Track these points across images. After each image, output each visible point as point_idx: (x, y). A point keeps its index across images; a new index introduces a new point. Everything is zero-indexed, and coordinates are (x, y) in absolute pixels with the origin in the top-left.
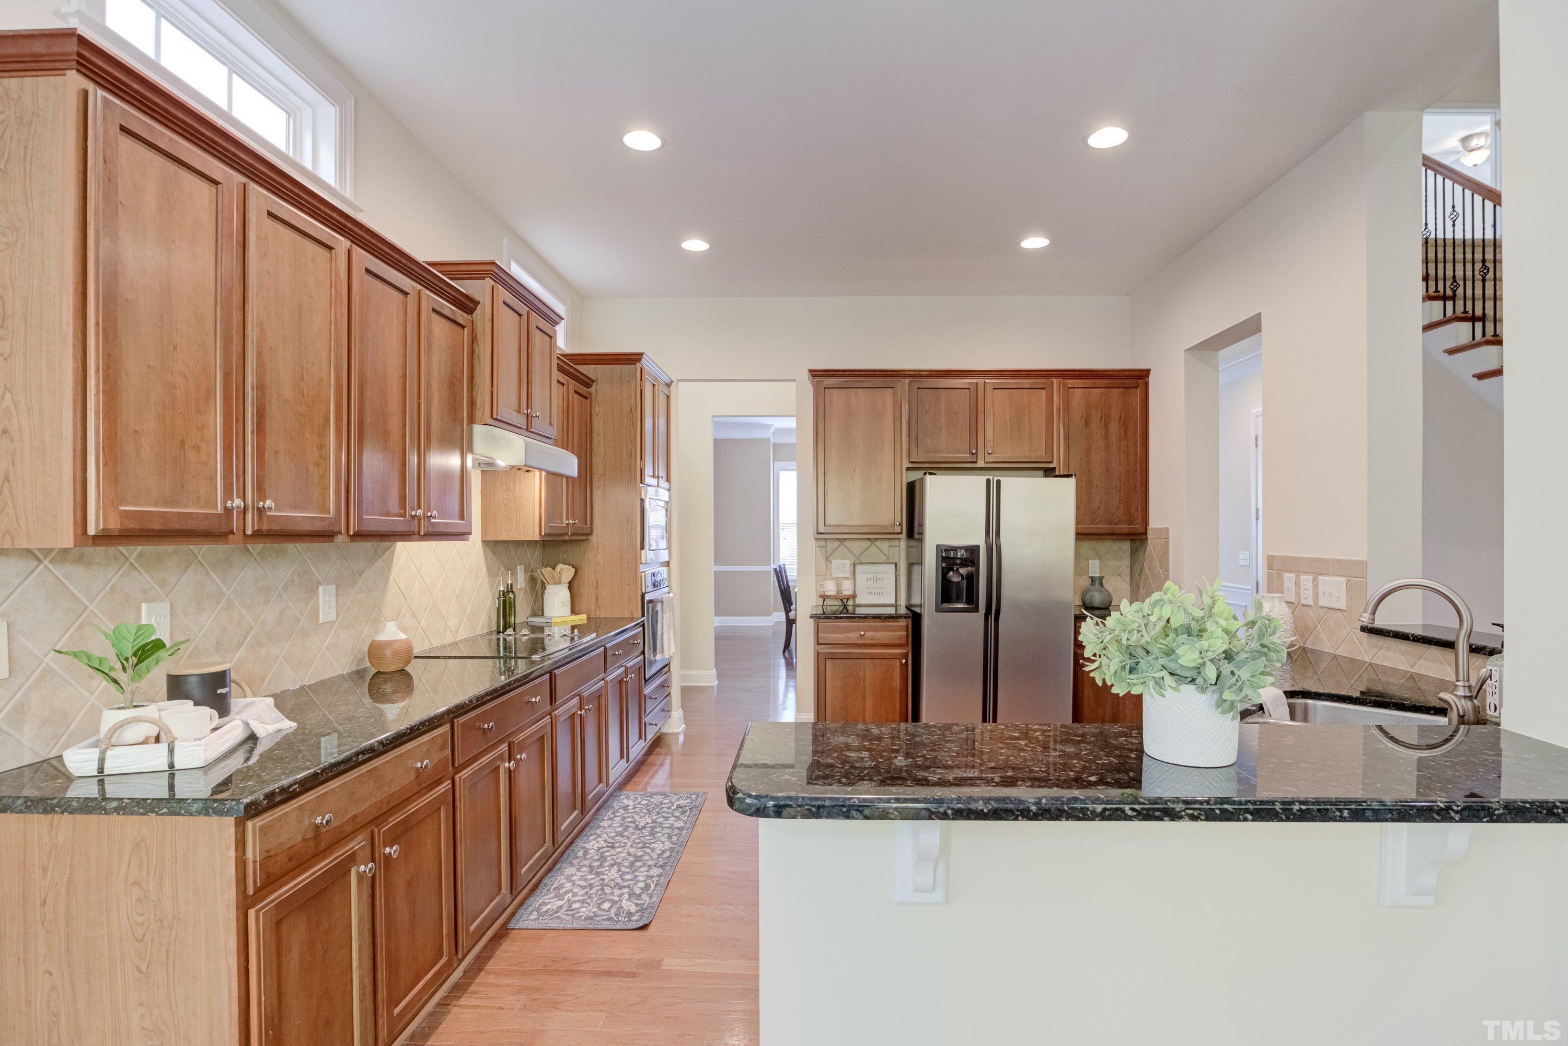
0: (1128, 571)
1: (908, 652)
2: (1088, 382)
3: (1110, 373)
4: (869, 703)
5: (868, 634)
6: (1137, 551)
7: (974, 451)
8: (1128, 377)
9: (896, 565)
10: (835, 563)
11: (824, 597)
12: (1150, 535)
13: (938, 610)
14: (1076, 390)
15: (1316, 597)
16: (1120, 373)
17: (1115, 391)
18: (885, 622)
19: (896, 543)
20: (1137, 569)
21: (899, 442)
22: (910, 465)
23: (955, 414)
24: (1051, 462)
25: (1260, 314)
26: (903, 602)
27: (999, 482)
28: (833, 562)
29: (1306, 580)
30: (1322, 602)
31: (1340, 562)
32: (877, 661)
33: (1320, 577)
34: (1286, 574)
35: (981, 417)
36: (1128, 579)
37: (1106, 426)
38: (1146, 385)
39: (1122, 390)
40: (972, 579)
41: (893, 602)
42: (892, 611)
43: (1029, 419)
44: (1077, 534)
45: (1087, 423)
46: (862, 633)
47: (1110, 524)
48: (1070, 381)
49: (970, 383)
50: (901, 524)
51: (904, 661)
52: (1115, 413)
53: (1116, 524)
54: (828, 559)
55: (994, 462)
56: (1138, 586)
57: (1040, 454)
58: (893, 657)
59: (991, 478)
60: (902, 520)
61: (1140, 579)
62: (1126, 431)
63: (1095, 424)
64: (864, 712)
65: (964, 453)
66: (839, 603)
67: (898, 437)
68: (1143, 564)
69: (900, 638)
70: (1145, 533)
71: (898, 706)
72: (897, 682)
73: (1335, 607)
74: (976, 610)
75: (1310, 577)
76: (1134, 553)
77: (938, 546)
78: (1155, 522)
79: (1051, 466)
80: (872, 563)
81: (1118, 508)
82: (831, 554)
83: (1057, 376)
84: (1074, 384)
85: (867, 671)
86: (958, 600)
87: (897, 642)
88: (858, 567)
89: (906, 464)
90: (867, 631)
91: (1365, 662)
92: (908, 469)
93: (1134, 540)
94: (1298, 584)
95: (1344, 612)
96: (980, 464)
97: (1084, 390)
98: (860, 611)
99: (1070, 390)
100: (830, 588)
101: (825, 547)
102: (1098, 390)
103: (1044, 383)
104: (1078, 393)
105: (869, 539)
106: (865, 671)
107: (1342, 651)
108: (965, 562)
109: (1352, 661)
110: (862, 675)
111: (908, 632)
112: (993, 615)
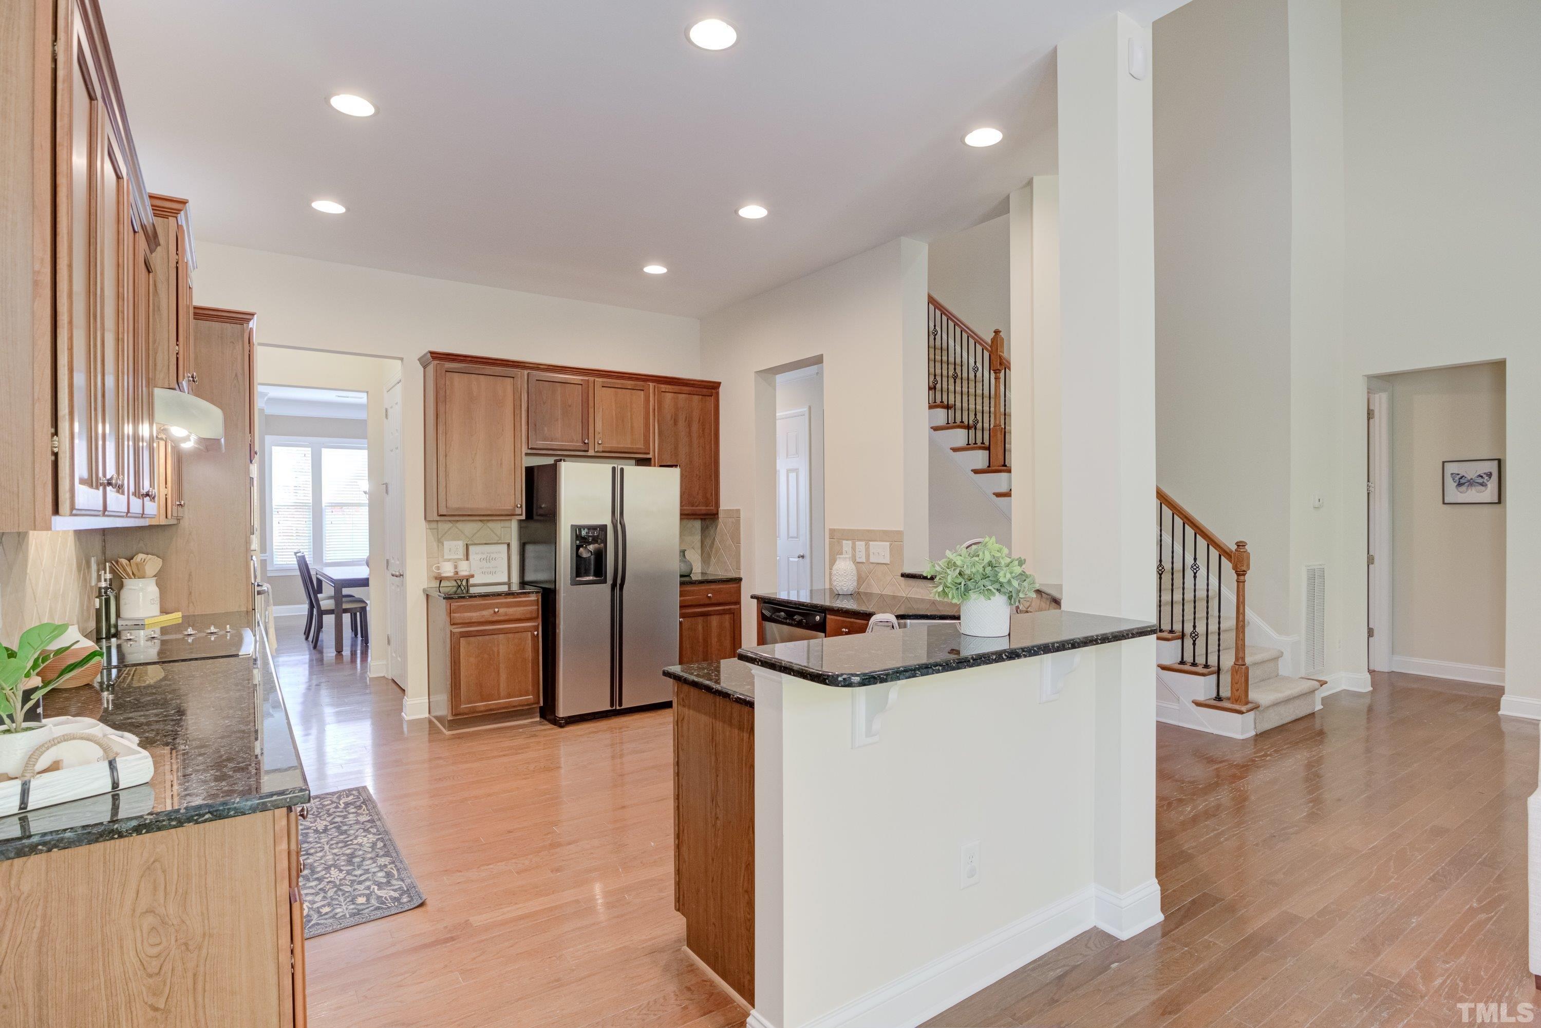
0: (699, 545)
1: (538, 625)
2: (676, 388)
3: (692, 382)
4: (503, 676)
5: (502, 610)
6: (707, 527)
7: (586, 441)
8: (705, 387)
9: (509, 545)
10: (447, 544)
11: (441, 579)
12: (721, 515)
13: (574, 583)
14: (667, 394)
15: (868, 556)
16: (699, 383)
17: (696, 397)
18: (506, 598)
19: (507, 524)
20: (708, 542)
21: (519, 429)
22: (529, 451)
23: (570, 406)
24: (649, 454)
25: (822, 355)
26: (515, 579)
27: (622, 470)
28: (445, 543)
29: (861, 545)
30: (872, 560)
31: (885, 532)
32: (510, 635)
33: (871, 543)
34: (844, 542)
35: (591, 410)
36: (699, 551)
37: (689, 426)
38: (717, 394)
39: (701, 397)
40: (600, 556)
41: (506, 580)
42: (504, 588)
43: (631, 415)
44: (681, 514)
45: (676, 423)
46: (496, 610)
47: (693, 506)
48: (663, 386)
49: (582, 380)
50: (521, 506)
51: (536, 633)
52: (696, 414)
53: (697, 506)
54: (440, 542)
55: (603, 452)
56: (709, 557)
57: (640, 445)
58: (525, 630)
59: (616, 466)
60: (522, 502)
61: (711, 551)
62: (703, 430)
63: (682, 424)
64: (499, 685)
65: (577, 441)
66: (454, 584)
67: (518, 424)
68: (714, 539)
69: (531, 612)
70: (717, 514)
71: (530, 675)
72: (529, 654)
73: (882, 562)
74: (605, 582)
75: (863, 543)
76: (704, 530)
77: (572, 526)
78: (726, 503)
79: (648, 456)
80: (486, 544)
81: (698, 493)
82: (442, 537)
83: (653, 381)
84: (666, 388)
85: (501, 646)
86: (587, 574)
87: (528, 616)
88: (471, 548)
89: (525, 450)
90: (501, 607)
91: (903, 597)
92: (527, 454)
93: (705, 519)
94: (854, 548)
95: (889, 566)
96: (591, 453)
97: (673, 394)
98: (473, 590)
99: (663, 394)
100: (447, 570)
101: (437, 529)
102: (684, 395)
103: (643, 386)
104: (669, 396)
105: (481, 521)
106: (498, 645)
107: (888, 591)
108: (595, 540)
109: (894, 597)
110: (495, 649)
111: (538, 605)
112: (618, 585)
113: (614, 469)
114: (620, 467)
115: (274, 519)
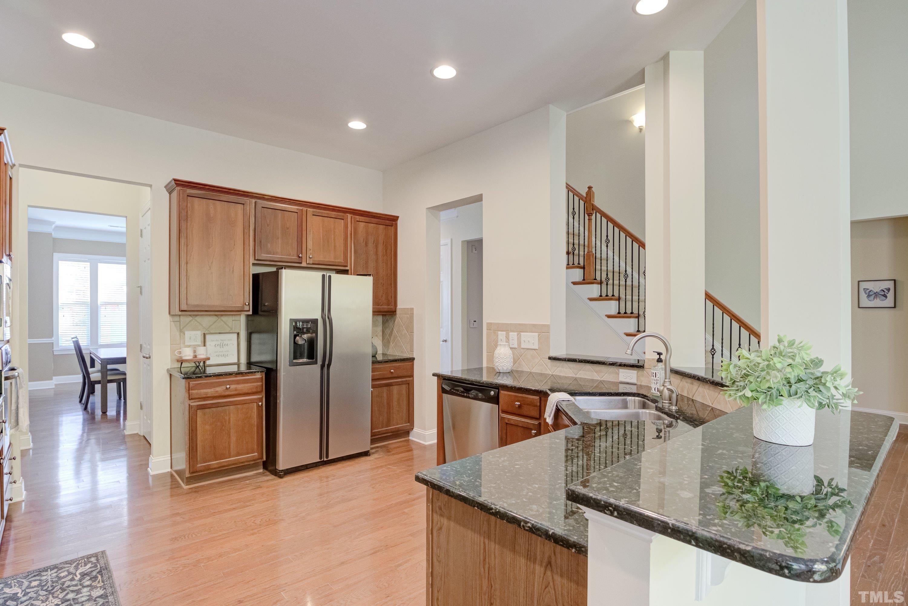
0: (381, 334)
1: (262, 397)
2: (367, 219)
3: (379, 215)
4: (233, 439)
5: (233, 387)
6: (387, 321)
7: (300, 256)
8: (388, 219)
9: (238, 334)
10: (188, 334)
11: (182, 362)
12: (398, 312)
13: (292, 364)
14: (361, 223)
15: (519, 343)
16: (384, 216)
17: (381, 227)
18: (236, 377)
19: (237, 318)
20: (388, 331)
21: (248, 244)
22: (256, 262)
23: (288, 228)
24: (347, 266)
25: (482, 195)
26: (243, 360)
27: (330, 277)
28: (186, 333)
29: (513, 335)
30: (522, 346)
31: (534, 325)
32: (239, 406)
33: (522, 333)
34: (499, 332)
35: (304, 233)
36: (381, 338)
37: (377, 247)
38: (396, 224)
39: (384, 226)
40: (312, 343)
41: (236, 361)
42: (234, 369)
43: (334, 237)
45: (366, 244)
46: (228, 386)
47: (378, 305)
48: (357, 217)
49: (297, 209)
50: (249, 304)
51: (260, 404)
52: (381, 239)
53: (381, 306)
54: (182, 331)
55: (313, 264)
56: (389, 342)
57: (341, 260)
58: (252, 401)
59: (325, 274)
60: (249, 301)
61: (390, 338)
62: (386, 251)
63: (371, 245)
64: (230, 446)
65: (293, 256)
66: (194, 365)
67: (246, 242)
68: (393, 329)
69: (257, 387)
70: (395, 311)
71: (256, 437)
72: (255, 420)
73: (531, 348)
74: (316, 363)
75: (516, 334)
76: (384, 323)
77: (291, 320)
78: (401, 304)
79: (346, 268)
80: (220, 333)
81: (382, 296)
82: (183, 328)
83: (350, 213)
84: (360, 219)
85: (231, 415)
86: (301, 357)
87: (254, 390)
88: (208, 337)
89: (252, 261)
90: (232, 384)
91: (549, 375)
92: (254, 264)
93: (385, 315)
94: (507, 338)
95: (536, 351)
96: (304, 264)
97: (365, 223)
98: (209, 371)
99: (357, 223)
100: (188, 354)
101: (180, 321)
102: (372, 225)
103: (343, 216)
104: (362, 224)
105: (216, 315)
106: (229, 414)
107: (536, 370)
108: (308, 331)
109: (541, 374)
110: (227, 418)
111: (262, 382)
112: (326, 365)
113: (323, 276)
114: (328, 275)
115: (60, 314)
